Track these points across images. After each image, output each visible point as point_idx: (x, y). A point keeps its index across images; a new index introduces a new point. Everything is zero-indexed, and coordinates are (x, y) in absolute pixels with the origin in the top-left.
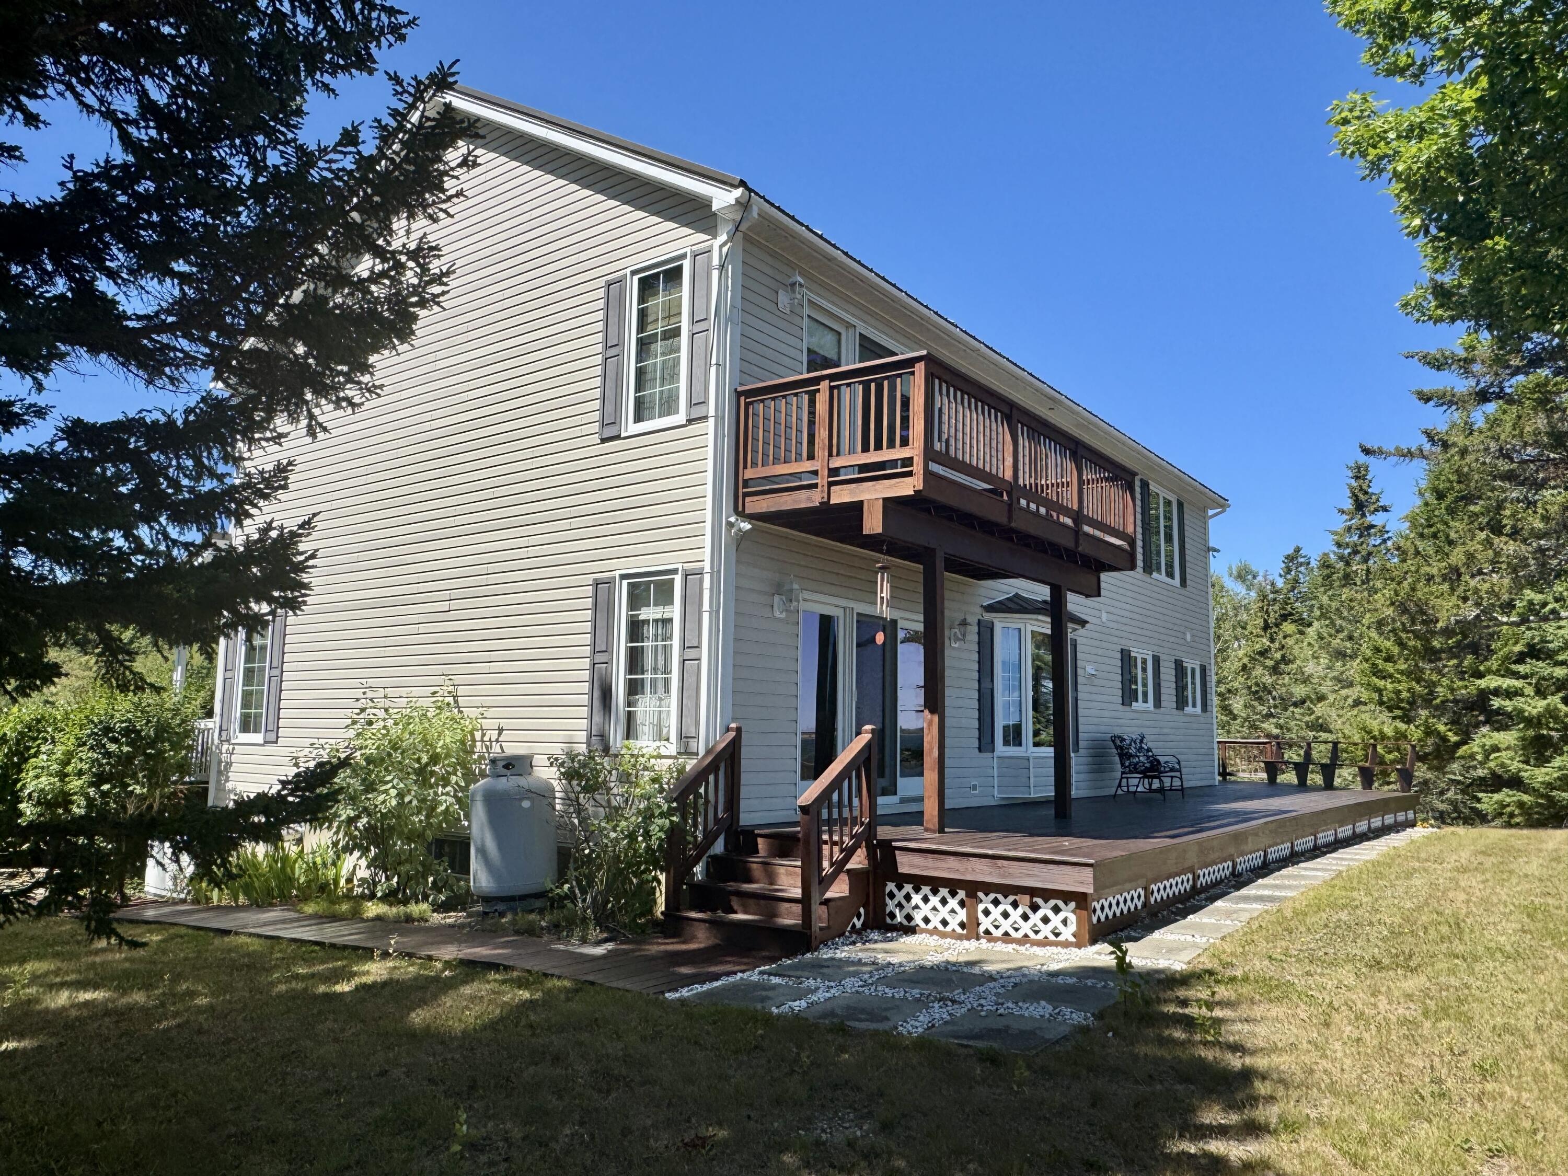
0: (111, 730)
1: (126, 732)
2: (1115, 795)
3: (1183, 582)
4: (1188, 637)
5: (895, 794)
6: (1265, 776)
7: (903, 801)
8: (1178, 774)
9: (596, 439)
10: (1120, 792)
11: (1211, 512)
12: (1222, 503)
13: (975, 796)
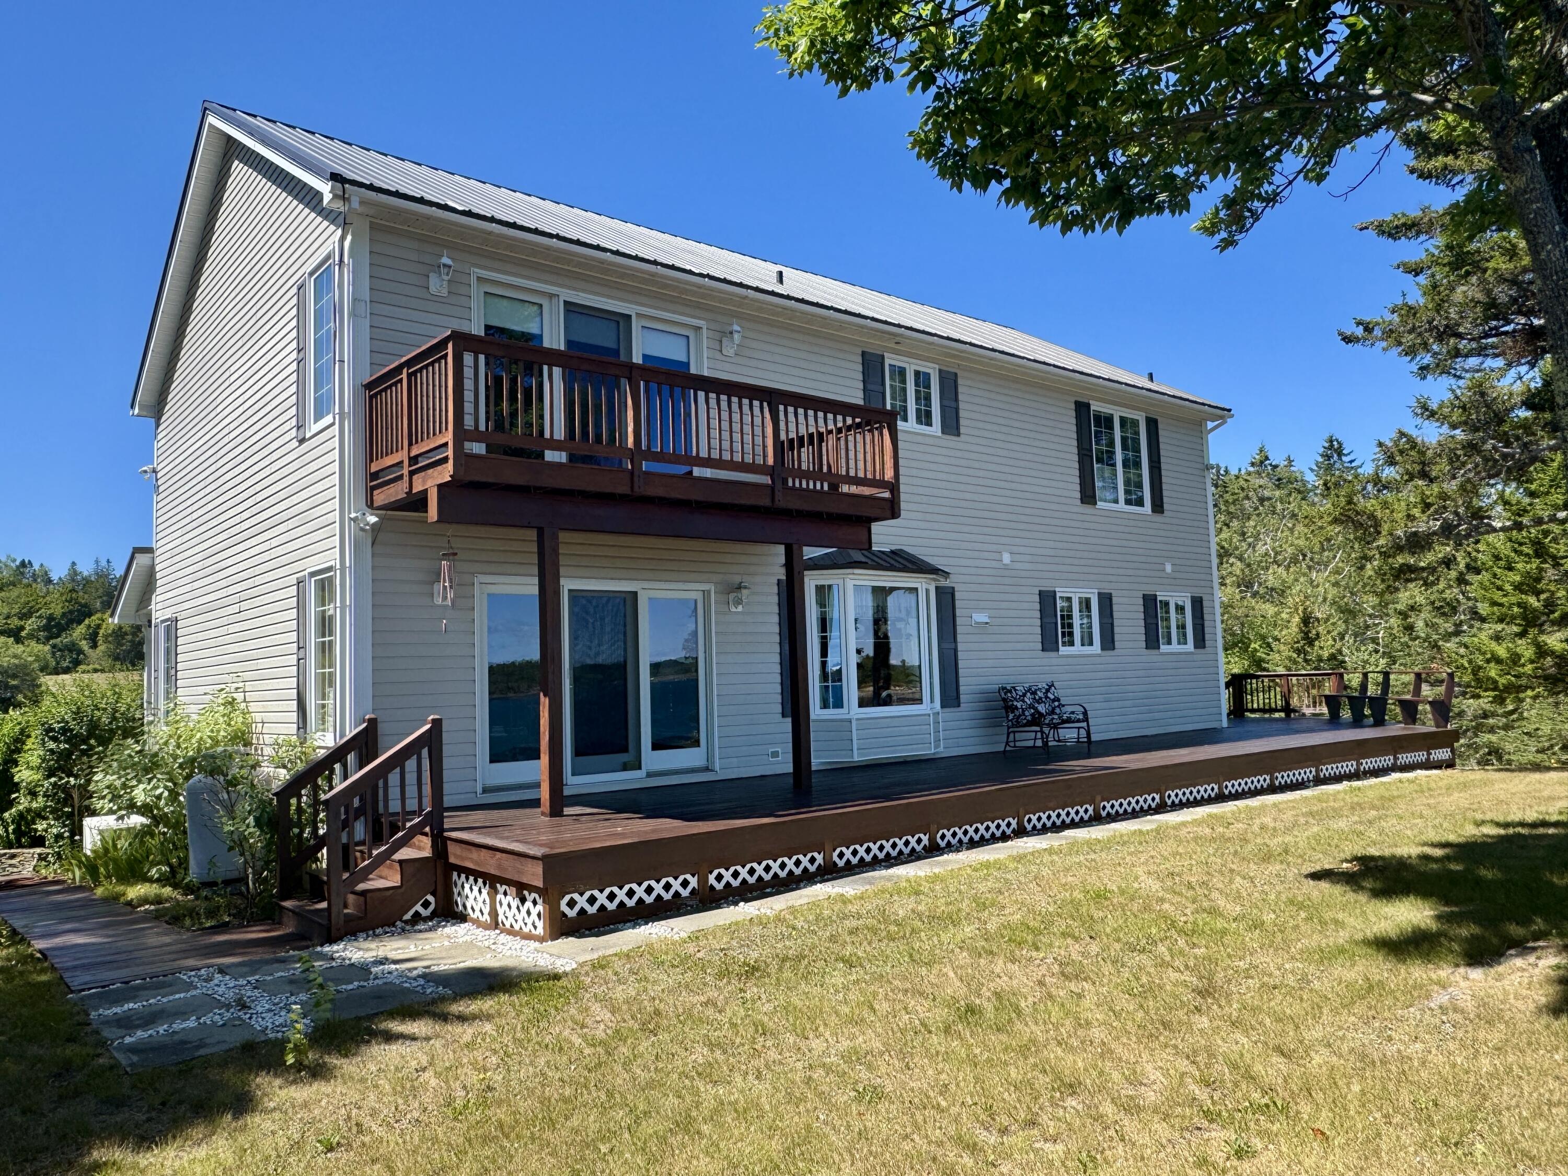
0: (53, 730)
1: (64, 730)
2: (1005, 751)
3: (1158, 506)
4: (1169, 568)
5: (640, 768)
6: (1325, 710)
7: (650, 775)
8: (1084, 724)
9: (295, 443)
10: (1008, 748)
11: (1210, 425)
12: (1222, 413)
13: (778, 763)
